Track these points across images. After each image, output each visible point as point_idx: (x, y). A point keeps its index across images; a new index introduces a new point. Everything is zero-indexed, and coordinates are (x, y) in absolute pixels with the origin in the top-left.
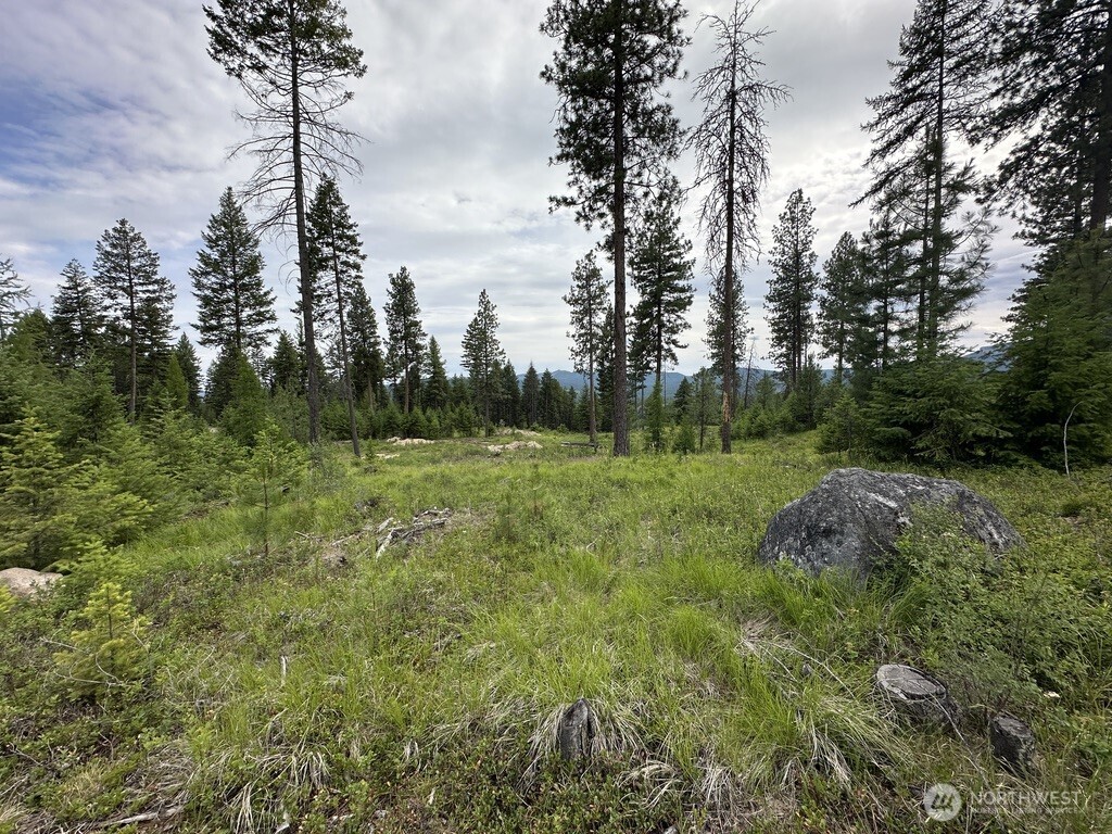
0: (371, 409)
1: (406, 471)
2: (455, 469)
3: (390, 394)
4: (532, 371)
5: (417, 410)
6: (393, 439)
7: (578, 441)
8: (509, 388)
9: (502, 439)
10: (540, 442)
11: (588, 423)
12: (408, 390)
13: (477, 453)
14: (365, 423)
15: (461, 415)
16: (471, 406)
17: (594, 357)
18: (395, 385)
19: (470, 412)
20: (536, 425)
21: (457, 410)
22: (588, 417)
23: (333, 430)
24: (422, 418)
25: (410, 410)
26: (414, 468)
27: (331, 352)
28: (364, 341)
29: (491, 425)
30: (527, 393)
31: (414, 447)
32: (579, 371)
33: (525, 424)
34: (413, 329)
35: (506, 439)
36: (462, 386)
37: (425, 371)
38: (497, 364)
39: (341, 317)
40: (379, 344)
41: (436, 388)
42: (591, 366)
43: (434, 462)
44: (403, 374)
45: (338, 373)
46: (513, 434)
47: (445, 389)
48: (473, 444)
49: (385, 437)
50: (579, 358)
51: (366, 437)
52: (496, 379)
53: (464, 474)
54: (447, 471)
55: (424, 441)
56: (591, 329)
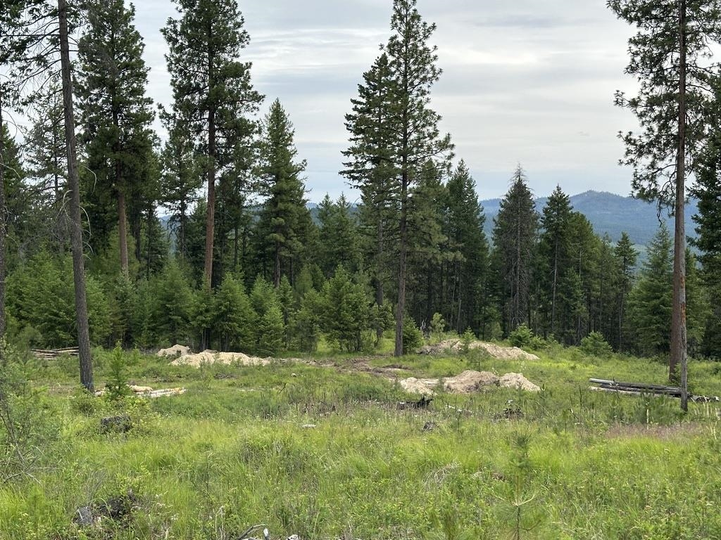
0: (125, 276)
1: (199, 431)
2: (317, 435)
3: (171, 240)
4: (520, 193)
5: (233, 283)
6: (171, 351)
7: (636, 378)
8: (458, 236)
9: (436, 364)
10: (534, 375)
11: (667, 334)
12: (212, 232)
13: (372, 394)
14: (108, 308)
15: (337, 298)
16: (364, 278)
17: (688, 160)
18: (183, 218)
19: (360, 292)
20: (523, 330)
21: (328, 285)
22: (665, 316)
23: (34, 321)
24: (243, 300)
25: (216, 280)
26: (220, 425)
27: (38, 136)
28: (116, 110)
29: (410, 326)
30: (505, 248)
31: (220, 372)
32: (646, 196)
33: (497, 328)
34: (230, 84)
35: (447, 363)
36: (342, 226)
37: (255, 187)
38: (431, 173)
39: (65, 52)
40: (149, 118)
41: (278, 228)
42: (680, 181)
43: (267, 411)
44: (203, 192)
45: (53, 185)
46: (465, 352)
47: (302, 231)
48: (362, 371)
49: (153, 345)
50: (646, 160)
51: (108, 344)
52: (427, 211)
53: (340, 451)
54: (298, 440)
55: (245, 359)
56: (682, 84)
